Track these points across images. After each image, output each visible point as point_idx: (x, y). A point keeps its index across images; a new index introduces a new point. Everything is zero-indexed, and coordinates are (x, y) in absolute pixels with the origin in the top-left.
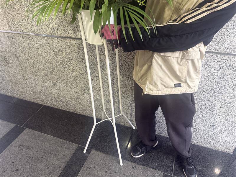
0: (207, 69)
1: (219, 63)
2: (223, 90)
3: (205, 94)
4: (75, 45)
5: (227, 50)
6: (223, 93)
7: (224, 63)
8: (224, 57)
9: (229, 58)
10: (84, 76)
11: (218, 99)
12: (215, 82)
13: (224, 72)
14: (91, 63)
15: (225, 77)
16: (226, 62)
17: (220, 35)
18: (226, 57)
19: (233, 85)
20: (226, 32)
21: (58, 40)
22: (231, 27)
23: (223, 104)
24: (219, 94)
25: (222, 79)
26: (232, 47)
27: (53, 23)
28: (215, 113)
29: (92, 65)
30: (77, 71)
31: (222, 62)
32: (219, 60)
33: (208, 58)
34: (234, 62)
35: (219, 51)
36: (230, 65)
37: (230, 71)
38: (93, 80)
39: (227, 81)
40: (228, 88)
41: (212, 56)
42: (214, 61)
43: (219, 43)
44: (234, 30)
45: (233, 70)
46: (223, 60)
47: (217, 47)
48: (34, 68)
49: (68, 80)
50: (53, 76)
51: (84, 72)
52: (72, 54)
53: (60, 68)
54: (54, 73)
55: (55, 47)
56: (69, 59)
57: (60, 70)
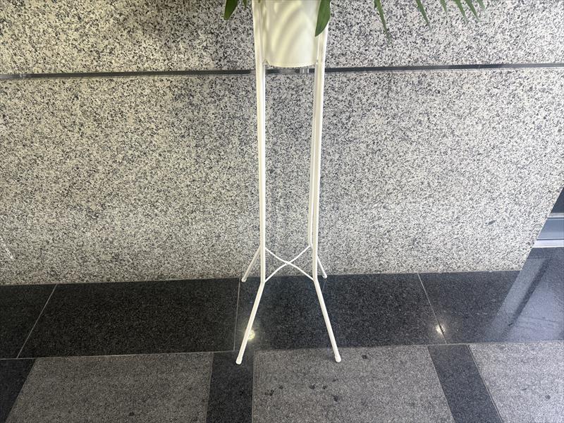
0: (489, 104)
1: (512, 87)
2: (515, 144)
3: (481, 158)
4: (168, 92)
5: (529, 57)
6: (514, 149)
7: (521, 84)
8: (523, 72)
9: (531, 73)
11: (505, 163)
12: (501, 128)
13: (520, 105)
15: (521, 115)
16: (525, 83)
17: (518, 26)
18: (526, 71)
19: (532, 130)
20: (530, 20)
21: (113, 84)
22: (541, 6)
23: (512, 172)
24: (507, 153)
25: (515, 120)
26: (538, 50)
27: (95, 35)
28: (498, 194)
30: (171, 165)
31: (518, 85)
32: (513, 79)
33: (492, 79)
34: (539, 81)
35: (515, 61)
36: (531, 88)
37: (531, 100)
39: (524, 122)
40: (524, 137)
41: (501, 73)
42: (503, 83)
43: (516, 43)
44: (544, 13)
45: (536, 97)
46: (520, 80)
47: (511, 52)
48: (23, 181)
49: (140, 195)
50: (90, 193)
51: (193, 161)
52: (156, 118)
53: (114, 165)
54: (93, 182)
55: (100, 107)
56: (145, 135)
57: (115, 171)
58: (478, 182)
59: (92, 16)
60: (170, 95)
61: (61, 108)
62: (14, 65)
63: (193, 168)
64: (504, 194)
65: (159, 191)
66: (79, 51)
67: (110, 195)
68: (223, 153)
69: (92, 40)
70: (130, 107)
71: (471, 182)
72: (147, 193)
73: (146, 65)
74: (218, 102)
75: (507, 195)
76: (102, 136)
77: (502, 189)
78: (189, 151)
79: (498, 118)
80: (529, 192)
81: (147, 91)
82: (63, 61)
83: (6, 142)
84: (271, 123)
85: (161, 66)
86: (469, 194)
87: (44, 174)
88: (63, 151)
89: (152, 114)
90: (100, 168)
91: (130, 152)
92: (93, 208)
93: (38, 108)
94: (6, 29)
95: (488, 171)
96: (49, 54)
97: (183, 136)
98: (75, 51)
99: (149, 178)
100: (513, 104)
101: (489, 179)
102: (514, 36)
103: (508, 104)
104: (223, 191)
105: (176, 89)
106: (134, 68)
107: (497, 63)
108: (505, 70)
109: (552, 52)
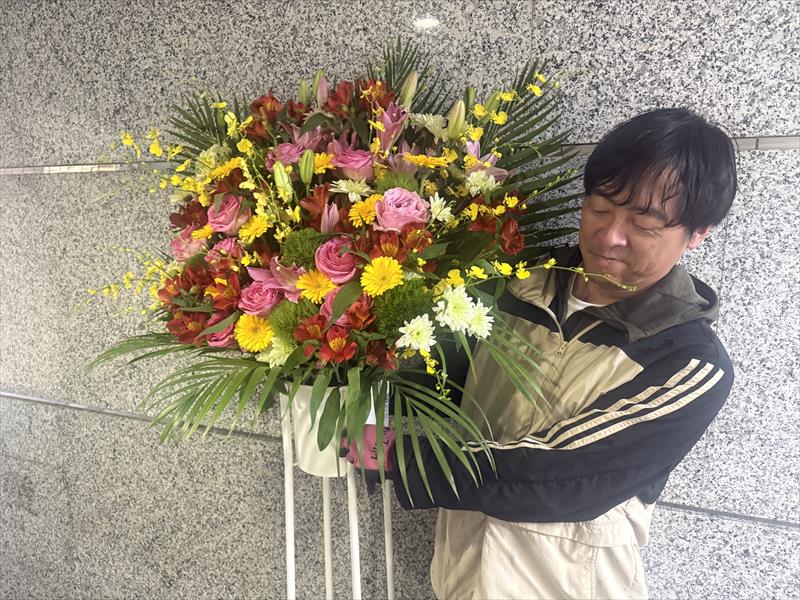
0: (679, 562)
4: (260, 455)
5: (727, 504)
7: (727, 542)
8: (723, 523)
9: (740, 529)
10: (273, 558)
13: (736, 576)
14: (303, 516)
16: (734, 542)
18: (729, 525)
20: (710, 451)
29: (305, 523)
30: (253, 541)
31: (720, 541)
32: (710, 532)
33: (674, 524)
34: (757, 543)
35: (704, 505)
36: (746, 551)
37: (753, 571)
38: (303, 575)
41: (686, 518)
42: (694, 534)
43: (697, 479)
45: (761, 567)
46: (723, 535)
47: (695, 492)
48: (113, 521)
49: (217, 571)
50: (169, 553)
51: (277, 543)
52: (245, 483)
53: (198, 526)
54: (174, 540)
55: (196, 460)
56: (232, 499)
57: (197, 533)
60: (262, 460)
61: (162, 453)
62: (133, 405)
63: (276, 552)
65: (237, 572)
67: (188, 561)
70: (223, 465)
72: (224, 570)
73: (243, 425)
76: (192, 490)
78: (273, 529)
79: (701, 588)
81: (240, 453)
83: (110, 476)
85: (257, 429)
87: (132, 519)
88: (154, 498)
89: (242, 478)
90: (184, 526)
91: (215, 516)
92: (169, 572)
93: (143, 448)
94: (135, 374)
97: (269, 510)
99: (229, 551)
100: (721, 570)
102: (692, 468)
103: (712, 568)
104: (308, 593)
105: (268, 456)
106: (232, 426)
108: (693, 516)
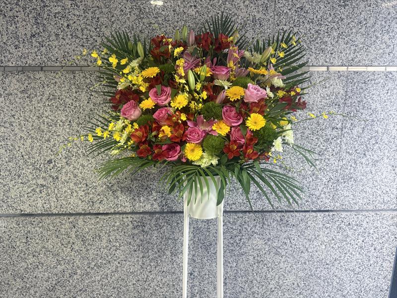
0: (326, 233)
1: (338, 223)
2: (349, 258)
3: (329, 267)
5: (343, 207)
6: (349, 261)
7: (343, 221)
9: (347, 215)
11: (346, 270)
12: (337, 247)
13: (346, 234)
15: (347, 240)
16: (345, 221)
17: (332, 190)
18: (344, 214)
19: (357, 249)
20: (338, 187)
22: (342, 181)
23: (352, 276)
24: (345, 264)
25: (344, 243)
26: (347, 203)
30: (124, 269)
32: (337, 219)
33: (325, 218)
34: (353, 220)
35: (335, 209)
36: (349, 224)
37: (351, 230)
39: (351, 244)
40: (353, 253)
41: (329, 215)
42: (332, 221)
43: (333, 199)
44: (345, 184)
45: (354, 229)
46: (342, 219)
47: (332, 204)
48: (25, 280)
49: (101, 291)
50: (68, 289)
51: (139, 267)
52: (120, 240)
53: (88, 270)
54: (71, 281)
55: (88, 233)
56: (112, 250)
57: (87, 274)
58: (331, 284)
59: (94, 184)
60: (131, 226)
61: (64, 233)
62: (42, 209)
63: (139, 272)
64: (350, 292)
65: (114, 288)
66: (82, 202)
67: (80, 290)
68: (159, 262)
69: (91, 196)
70: (106, 233)
71: (326, 284)
72: (106, 290)
73: (120, 209)
74: (159, 230)
75: (352, 293)
76: (84, 250)
77: (348, 289)
78: (138, 261)
79: (334, 241)
80: (367, 291)
81: (118, 224)
82: (72, 207)
83: (23, 253)
84: (192, 242)
85: (128, 210)
86: (327, 293)
87: (40, 275)
88: (57, 260)
89: (118, 237)
90: (79, 271)
91: (100, 261)
93: (49, 233)
94: (44, 190)
95: (336, 276)
96: (64, 203)
97: (135, 251)
98: (80, 202)
99: (109, 279)
100: (341, 233)
101: (338, 281)
102: (331, 195)
103: (338, 233)
104: (157, 288)
105: (135, 223)
106: (112, 211)
107: (325, 209)
108: (331, 214)
109: (356, 204)
